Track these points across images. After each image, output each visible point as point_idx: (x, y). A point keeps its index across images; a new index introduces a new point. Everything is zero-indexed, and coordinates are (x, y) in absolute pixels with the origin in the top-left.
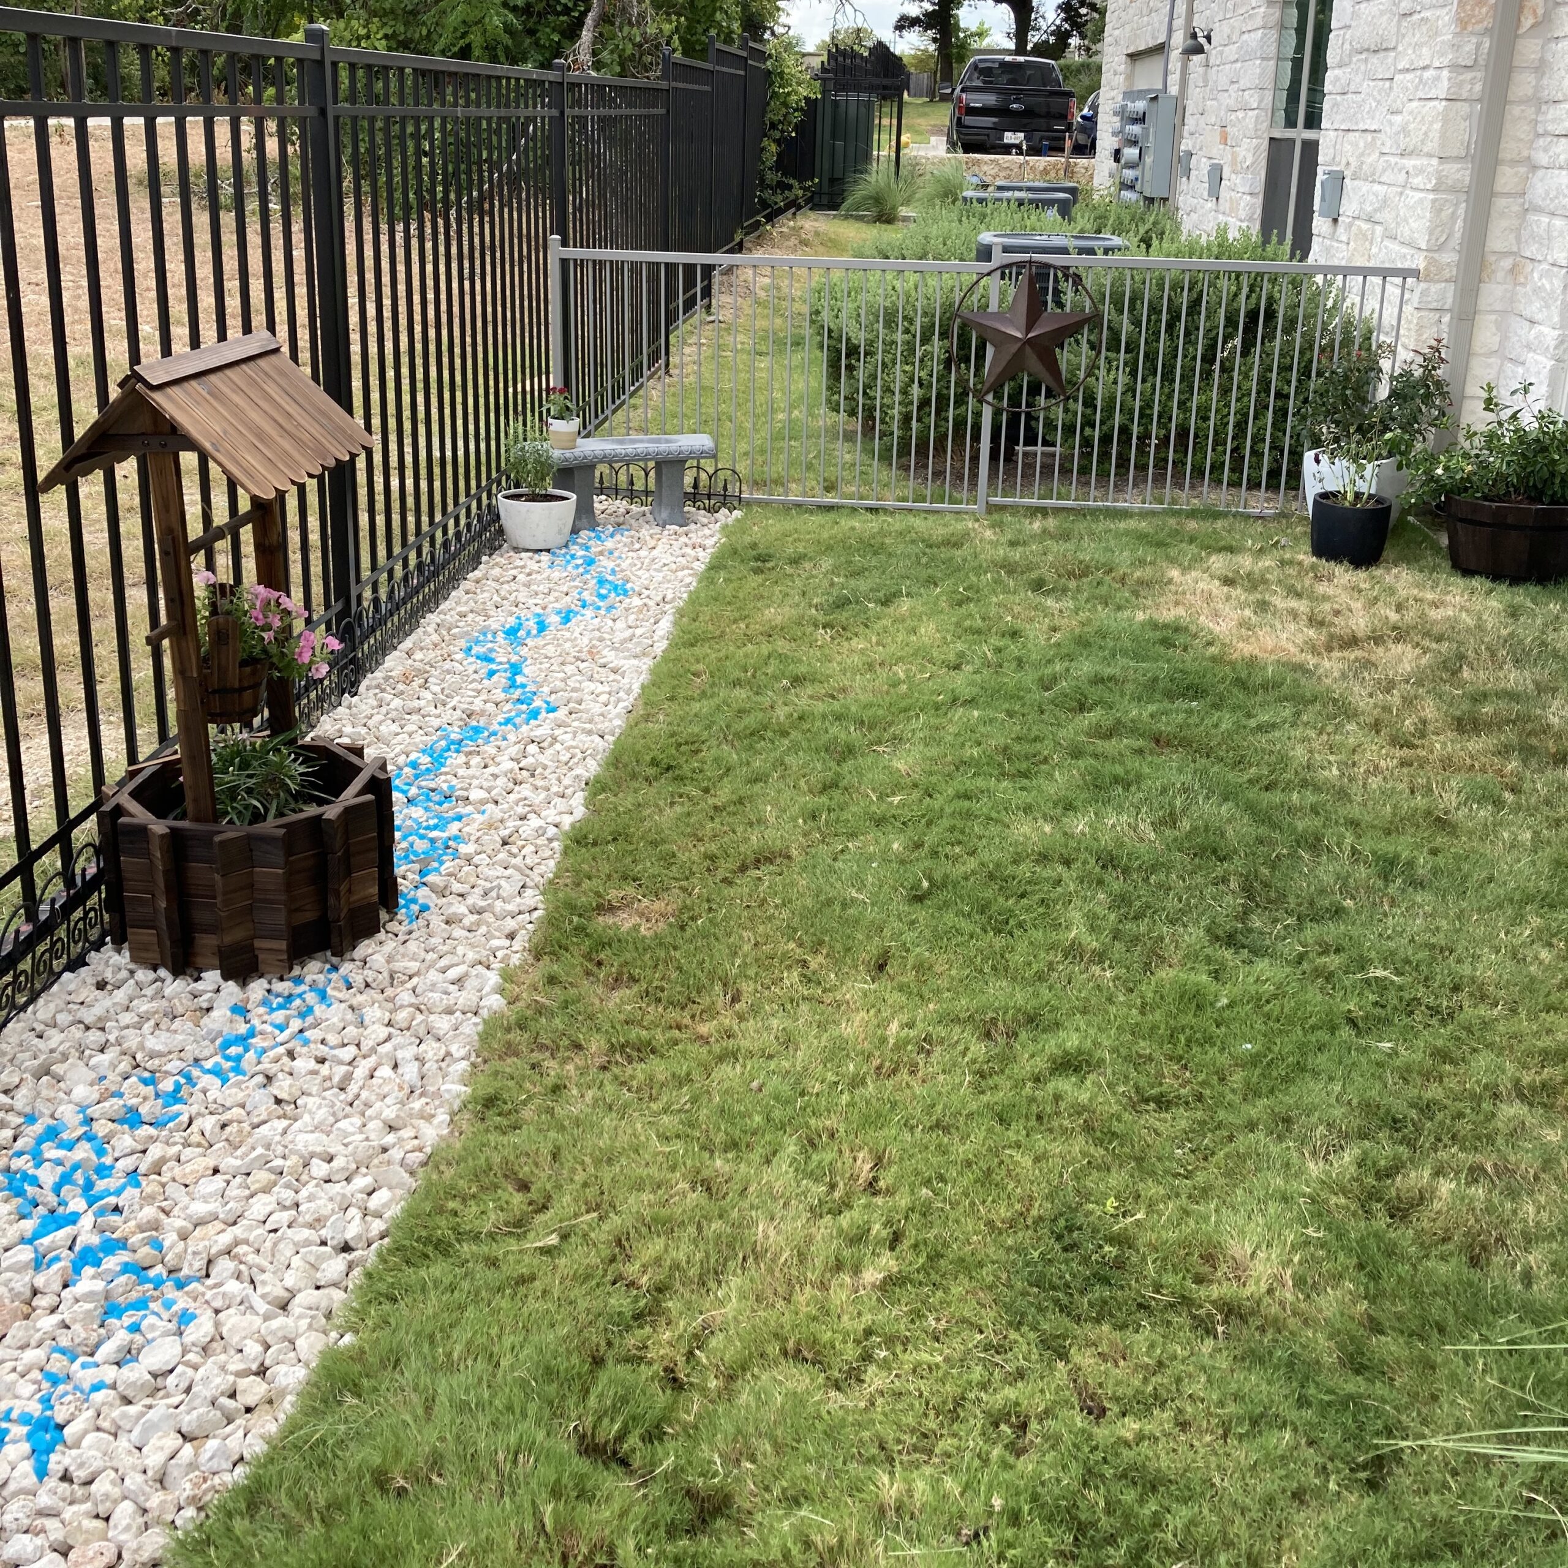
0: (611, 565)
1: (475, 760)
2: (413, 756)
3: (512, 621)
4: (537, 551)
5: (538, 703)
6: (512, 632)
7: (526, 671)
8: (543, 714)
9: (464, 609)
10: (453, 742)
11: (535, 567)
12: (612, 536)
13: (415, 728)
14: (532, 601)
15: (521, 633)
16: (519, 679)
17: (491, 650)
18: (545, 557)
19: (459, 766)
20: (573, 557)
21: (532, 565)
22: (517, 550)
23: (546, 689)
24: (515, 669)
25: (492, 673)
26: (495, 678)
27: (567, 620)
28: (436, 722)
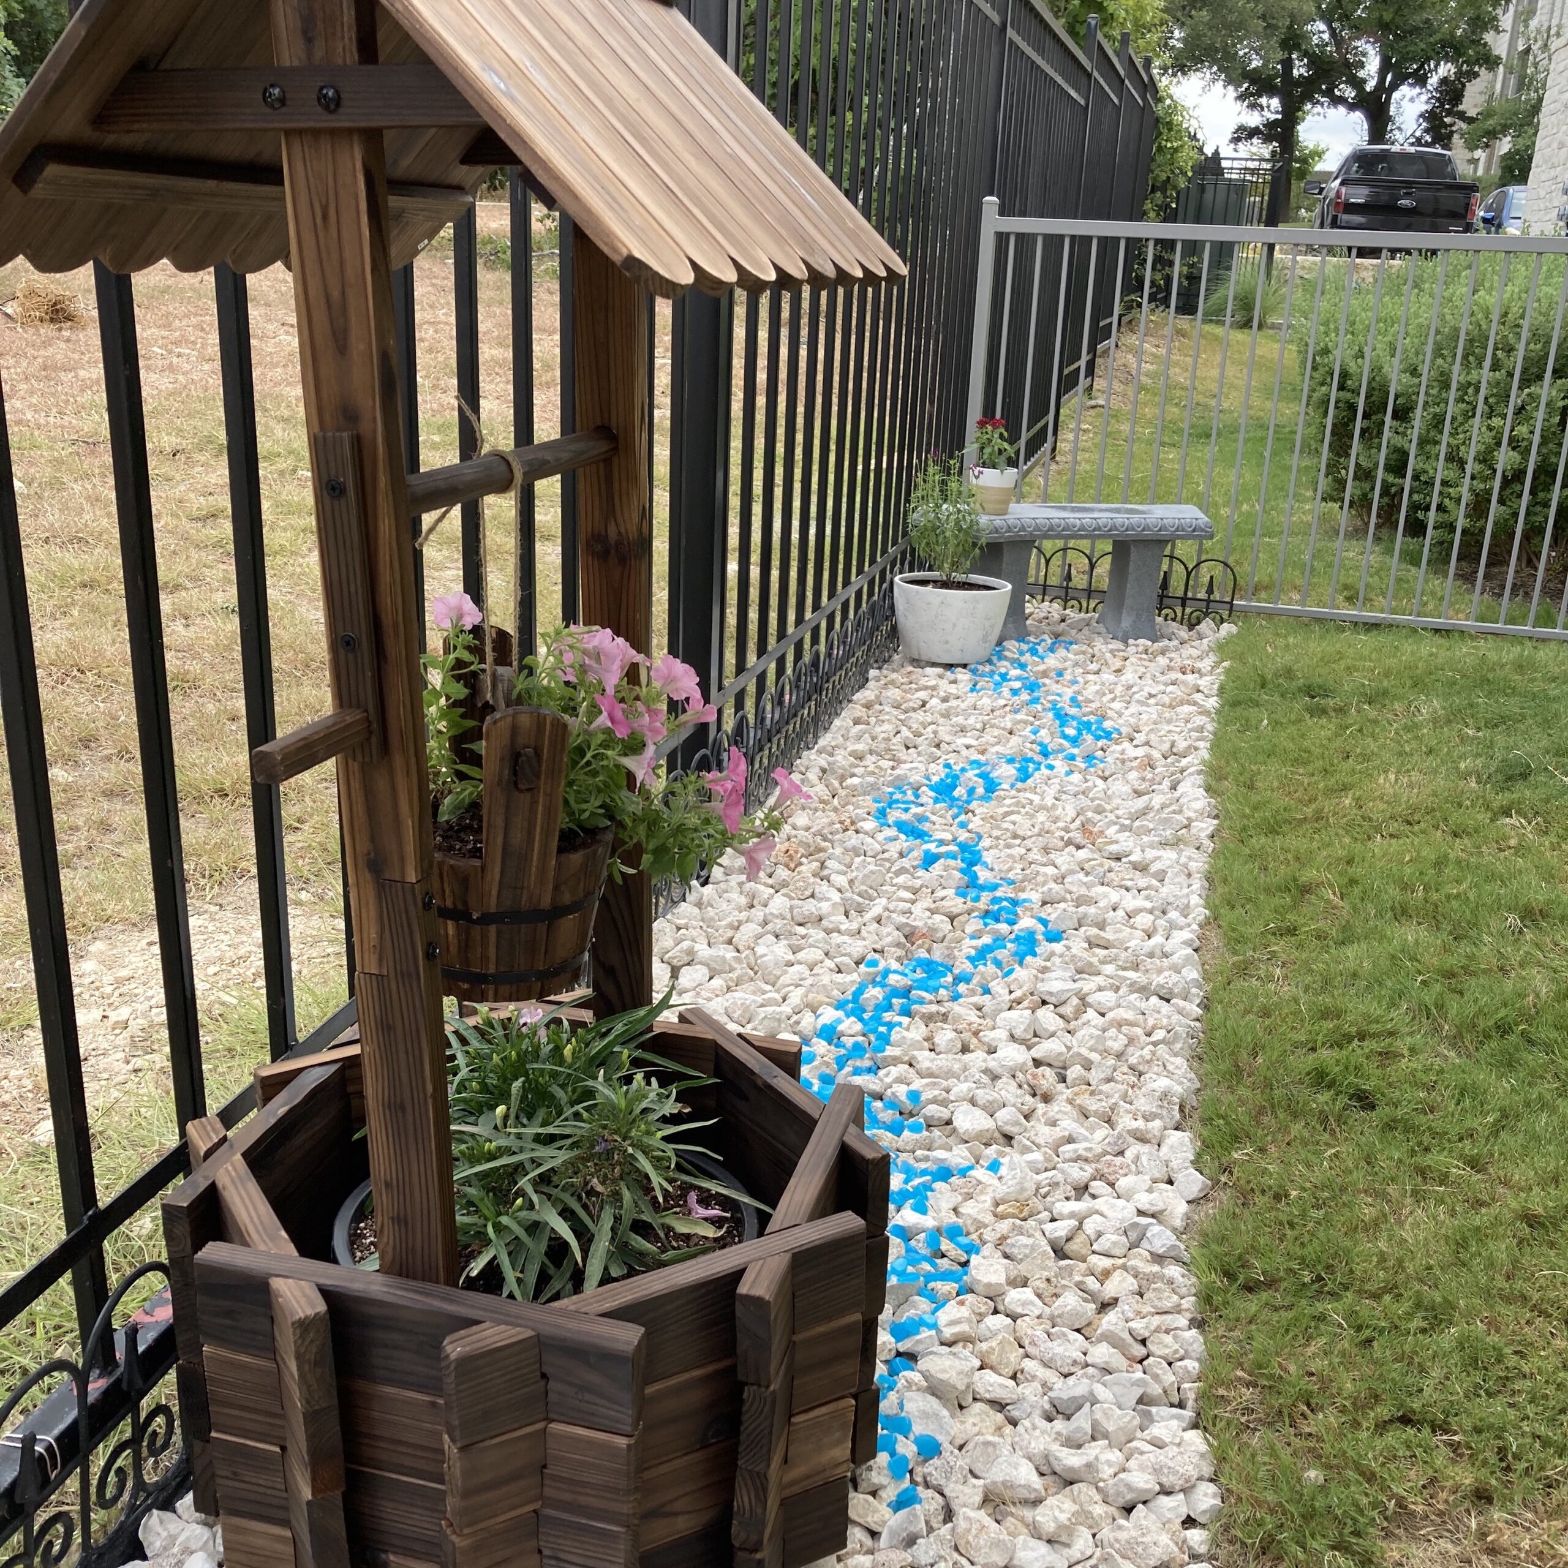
0: (1069, 692)
1: (945, 1036)
2: (829, 1015)
3: (938, 772)
4: (949, 666)
5: (1026, 922)
6: (944, 790)
7: (988, 857)
8: (1044, 948)
9: (860, 747)
10: (896, 992)
11: (953, 689)
12: (1052, 650)
13: (818, 954)
14: (961, 741)
15: (959, 792)
16: (983, 875)
17: (921, 818)
18: (963, 675)
19: (915, 1045)
20: (1004, 677)
21: (945, 687)
22: (917, 662)
23: (1035, 897)
24: (970, 856)
25: (929, 860)
26: (937, 868)
27: (1024, 776)
28: (857, 947)
